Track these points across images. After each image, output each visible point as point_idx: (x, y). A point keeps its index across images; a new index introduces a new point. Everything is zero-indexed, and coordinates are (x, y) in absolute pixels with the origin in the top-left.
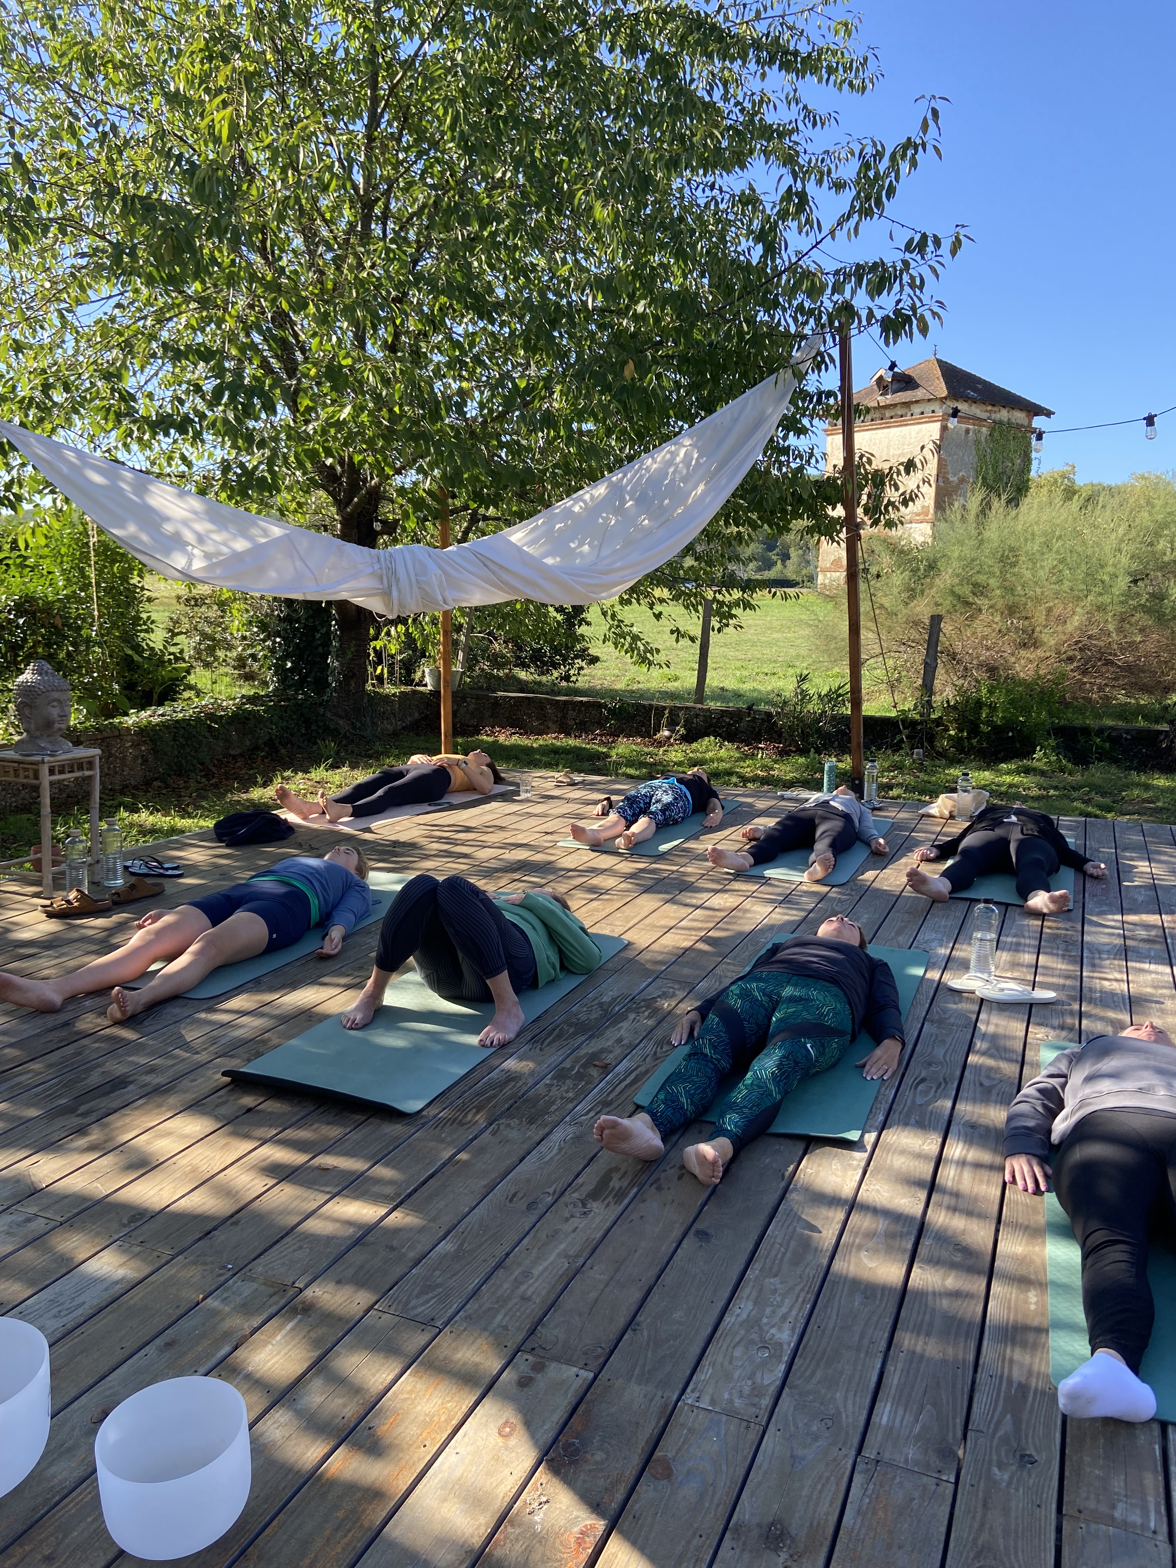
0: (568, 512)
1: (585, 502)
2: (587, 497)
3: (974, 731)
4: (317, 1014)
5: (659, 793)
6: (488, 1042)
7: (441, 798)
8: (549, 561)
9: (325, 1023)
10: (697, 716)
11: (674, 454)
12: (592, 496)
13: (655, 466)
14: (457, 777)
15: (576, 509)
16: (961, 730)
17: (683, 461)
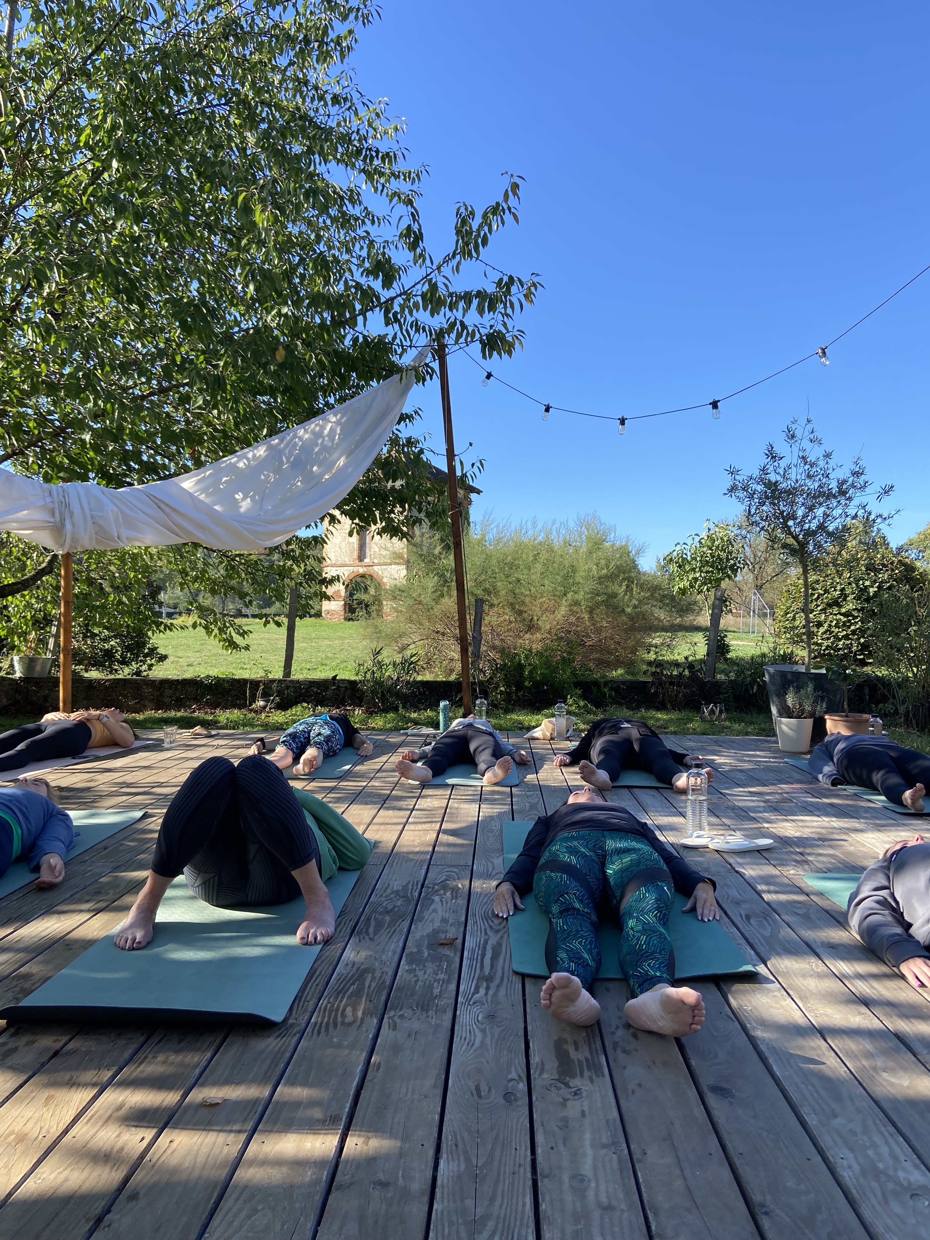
0: (234, 466)
1: (248, 459)
2: (250, 455)
3: (520, 686)
4: (76, 941)
5: (316, 729)
6: (311, 938)
7: (83, 752)
8: (217, 508)
9: (92, 950)
10: (288, 687)
11: (323, 428)
12: (254, 455)
13: (307, 436)
14: (97, 732)
15: (241, 465)
16: (509, 686)
17: (328, 435)
